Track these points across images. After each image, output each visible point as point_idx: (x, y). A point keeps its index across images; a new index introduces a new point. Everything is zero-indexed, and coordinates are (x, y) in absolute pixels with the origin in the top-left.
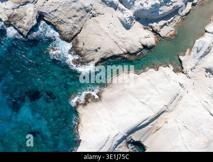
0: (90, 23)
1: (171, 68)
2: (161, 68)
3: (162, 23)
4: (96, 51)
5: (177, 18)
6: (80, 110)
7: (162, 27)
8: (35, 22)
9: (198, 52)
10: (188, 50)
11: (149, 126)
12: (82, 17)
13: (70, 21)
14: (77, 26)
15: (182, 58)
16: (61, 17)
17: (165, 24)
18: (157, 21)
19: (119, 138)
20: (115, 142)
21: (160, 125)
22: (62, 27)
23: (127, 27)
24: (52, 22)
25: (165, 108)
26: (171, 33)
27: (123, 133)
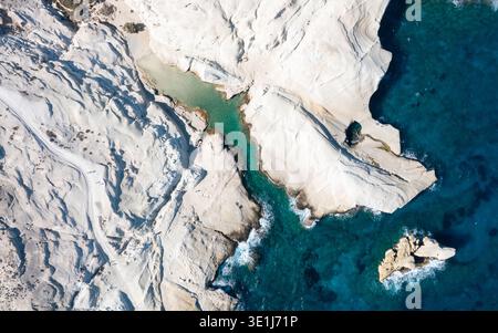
0: (208, 221)
1: (244, 107)
2: (247, 120)
3: (189, 130)
4: (241, 207)
5: (178, 110)
6: (319, 213)
7: (194, 129)
8: (219, 291)
9: (219, 78)
10: (217, 89)
11: (324, 123)
12: (202, 233)
13: (210, 247)
14: (214, 237)
15: (229, 96)
16: (207, 259)
17: (190, 125)
18: (187, 137)
19: (345, 159)
20: (352, 162)
21: (320, 109)
22: (220, 256)
23: (204, 173)
24: (215, 269)
25: (299, 108)
26: (199, 115)
27: (338, 155)
